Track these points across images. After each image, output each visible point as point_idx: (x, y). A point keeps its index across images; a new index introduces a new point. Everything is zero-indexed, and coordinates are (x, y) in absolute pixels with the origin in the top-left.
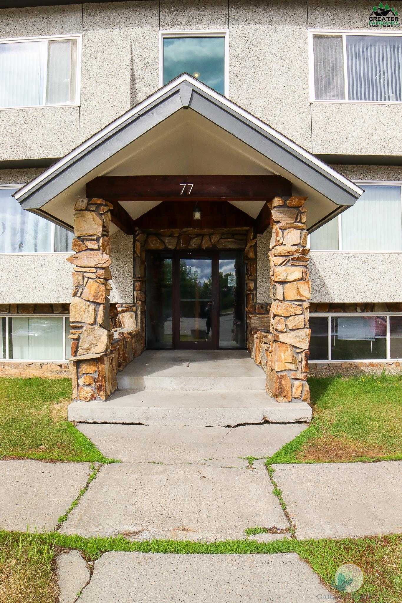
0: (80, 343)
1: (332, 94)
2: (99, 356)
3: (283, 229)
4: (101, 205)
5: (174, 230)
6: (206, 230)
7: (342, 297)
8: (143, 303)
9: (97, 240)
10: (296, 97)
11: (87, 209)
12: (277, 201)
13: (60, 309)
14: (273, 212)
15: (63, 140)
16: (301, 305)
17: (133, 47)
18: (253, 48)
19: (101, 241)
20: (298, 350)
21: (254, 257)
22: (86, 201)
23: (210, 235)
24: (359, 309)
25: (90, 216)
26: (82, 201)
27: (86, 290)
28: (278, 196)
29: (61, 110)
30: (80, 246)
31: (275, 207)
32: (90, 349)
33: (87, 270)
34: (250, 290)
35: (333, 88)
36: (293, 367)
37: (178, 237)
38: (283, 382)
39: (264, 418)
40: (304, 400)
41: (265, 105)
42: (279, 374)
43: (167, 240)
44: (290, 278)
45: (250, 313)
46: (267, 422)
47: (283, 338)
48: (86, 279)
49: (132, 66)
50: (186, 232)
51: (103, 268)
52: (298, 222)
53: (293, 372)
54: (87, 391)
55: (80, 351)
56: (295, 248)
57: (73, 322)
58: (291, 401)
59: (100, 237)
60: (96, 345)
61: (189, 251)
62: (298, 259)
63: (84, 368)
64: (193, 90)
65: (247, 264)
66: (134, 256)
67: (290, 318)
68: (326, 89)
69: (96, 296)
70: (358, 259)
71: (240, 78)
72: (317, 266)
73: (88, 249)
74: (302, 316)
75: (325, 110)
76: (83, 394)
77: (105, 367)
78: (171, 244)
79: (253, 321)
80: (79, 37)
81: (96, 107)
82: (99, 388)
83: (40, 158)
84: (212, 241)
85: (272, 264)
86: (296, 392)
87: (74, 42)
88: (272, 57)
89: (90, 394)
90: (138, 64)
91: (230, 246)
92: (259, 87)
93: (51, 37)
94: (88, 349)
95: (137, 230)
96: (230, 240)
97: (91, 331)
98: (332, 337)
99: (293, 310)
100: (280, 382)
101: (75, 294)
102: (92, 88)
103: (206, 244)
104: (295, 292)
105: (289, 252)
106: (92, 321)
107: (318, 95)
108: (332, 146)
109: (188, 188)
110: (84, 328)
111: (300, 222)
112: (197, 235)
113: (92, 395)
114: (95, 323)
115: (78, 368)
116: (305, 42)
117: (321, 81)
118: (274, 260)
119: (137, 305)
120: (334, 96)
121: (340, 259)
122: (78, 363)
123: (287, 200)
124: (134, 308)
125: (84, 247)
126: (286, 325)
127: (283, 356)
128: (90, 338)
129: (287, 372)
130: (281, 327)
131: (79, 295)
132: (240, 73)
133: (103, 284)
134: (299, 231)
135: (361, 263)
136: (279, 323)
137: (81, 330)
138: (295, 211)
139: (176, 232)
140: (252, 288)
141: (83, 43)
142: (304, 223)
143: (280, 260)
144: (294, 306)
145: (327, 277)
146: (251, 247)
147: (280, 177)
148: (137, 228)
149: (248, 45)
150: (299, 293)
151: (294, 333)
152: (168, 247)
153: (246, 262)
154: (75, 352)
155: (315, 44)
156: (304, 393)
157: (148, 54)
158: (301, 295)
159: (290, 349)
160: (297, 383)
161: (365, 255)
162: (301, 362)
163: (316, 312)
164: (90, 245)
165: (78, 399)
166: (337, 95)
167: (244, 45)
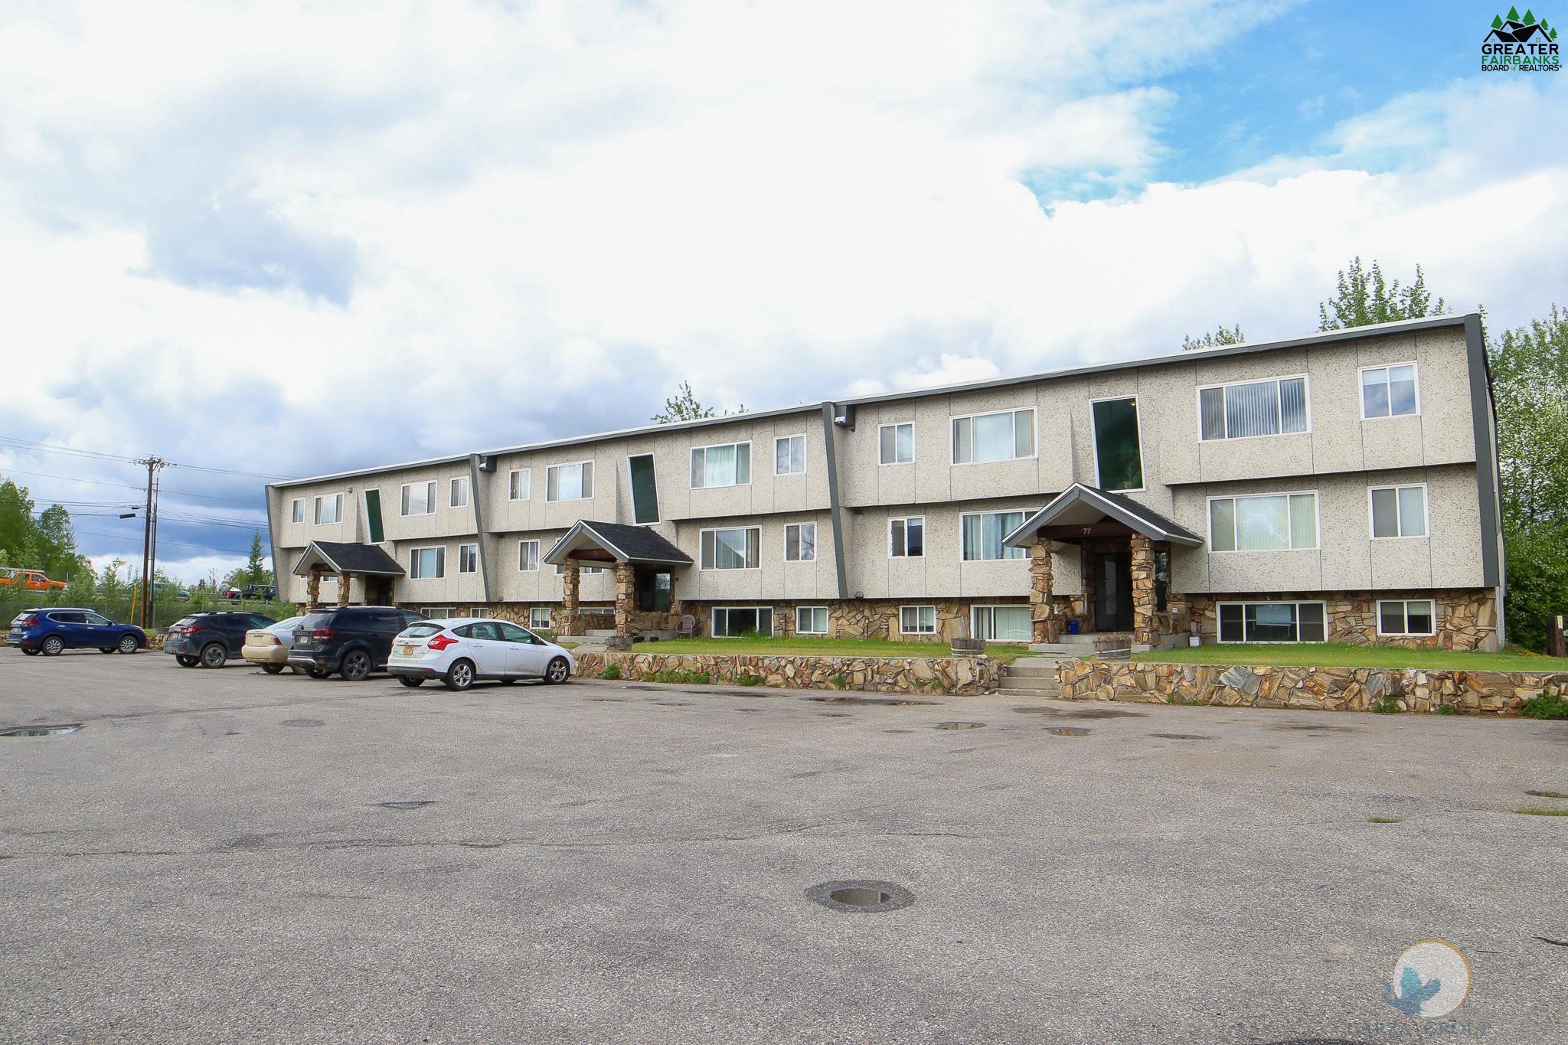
0: (1035, 613)
1: (1216, 434)
2: (1048, 619)
3: (1136, 552)
8: (1089, 594)
10: (1188, 440)
15: (1028, 483)
17: (1072, 412)
18: (1157, 404)
19: (1045, 560)
24: (1268, 599)
25: (1039, 547)
29: (1026, 461)
32: (1041, 616)
35: (1217, 430)
36: (1144, 625)
41: (1166, 448)
49: (1072, 425)
51: (1046, 574)
52: (1144, 547)
60: (1045, 613)
63: (1038, 625)
66: (1082, 560)
68: (1211, 431)
69: (1043, 588)
70: (1251, 557)
72: (1218, 564)
73: (1039, 564)
75: (1210, 448)
77: (1050, 626)
80: (1035, 408)
81: (1049, 458)
87: (1032, 412)
88: (1170, 411)
90: (1076, 423)
92: (1162, 434)
93: (1016, 409)
98: (1246, 622)
101: (1033, 588)
102: (1046, 444)
107: (1204, 438)
108: (1216, 475)
109: (1087, 531)
113: (1044, 640)
114: (1042, 603)
115: (1034, 626)
116: (1194, 396)
117: (1207, 426)
119: (1086, 596)
120: (1217, 436)
121: (1236, 557)
122: (1035, 623)
124: (1082, 599)
125: (1036, 563)
126: (1139, 602)
127: (1138, 619)
132: (1149, 424)
135: (1254, 560)
138: (1143, 541)
141: (1038, 412)
145: (1226, 572)
149: (1153, 403)
154: (1033, 619)
155: (1202, 396)
157: (1083, 416)
159: (1141, 615)
161: (1257, 554)
163: (1231, 600)
165: (1033, 642)
166: (1219, 435)
167: (1150, 403)
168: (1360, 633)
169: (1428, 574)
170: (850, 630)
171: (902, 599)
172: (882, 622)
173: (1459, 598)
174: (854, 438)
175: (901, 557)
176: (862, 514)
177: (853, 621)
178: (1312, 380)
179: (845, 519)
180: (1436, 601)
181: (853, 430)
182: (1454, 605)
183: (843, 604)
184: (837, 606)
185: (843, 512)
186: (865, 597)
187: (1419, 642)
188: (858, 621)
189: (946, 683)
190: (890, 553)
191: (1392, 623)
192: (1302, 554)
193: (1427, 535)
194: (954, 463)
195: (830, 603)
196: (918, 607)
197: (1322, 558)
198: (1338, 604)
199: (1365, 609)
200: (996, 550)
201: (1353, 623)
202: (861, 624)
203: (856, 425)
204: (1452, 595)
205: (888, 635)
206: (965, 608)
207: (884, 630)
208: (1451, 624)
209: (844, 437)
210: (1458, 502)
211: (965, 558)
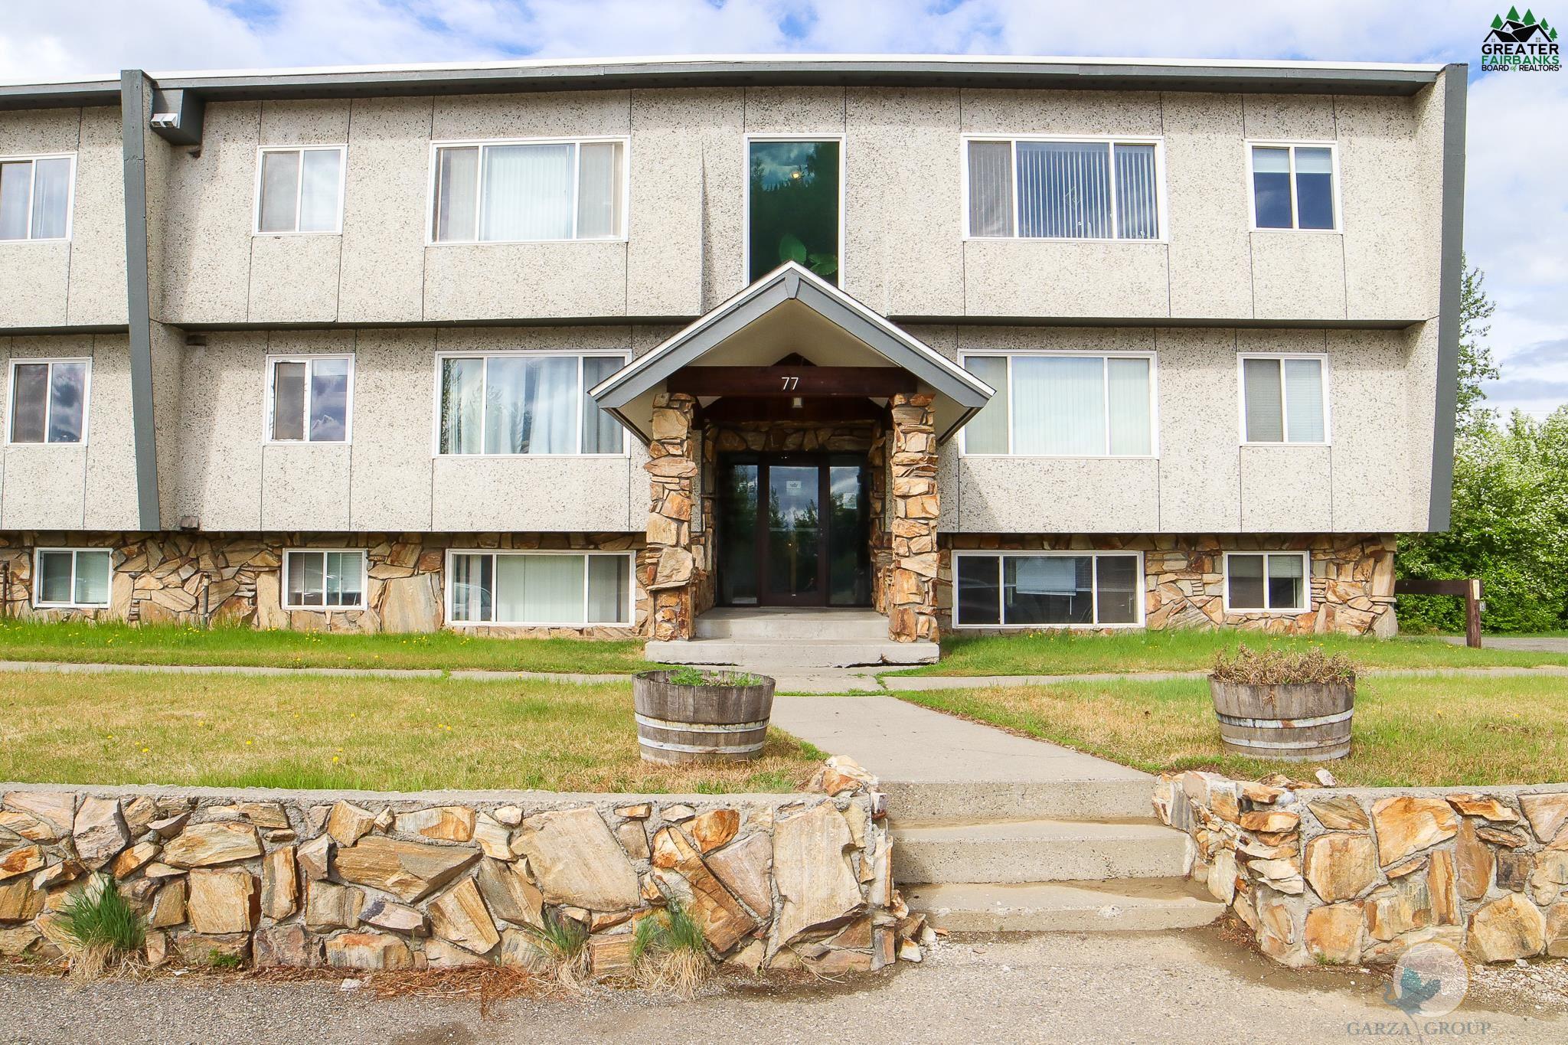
0: (659, 570)
1: (995, 228)
2: (684, 583)
3: (905, 433)
4: (686, 401)
5: (761, 423)
6: (809, 424)
7: (1013, 524)
8: (714, 532)
9: (681, 444)
10: (943, 233)
11: (668, 407)
12: (899, 399)
13: (582, 542)
14: (893, 412)
15: (603, 292)
16: (927, 524)
17: (706, 156)
18: (881, 159)
19: (685, 444)
20: (924, 579)
21: (881, 464)
22: (667, 396)
23: (816, 429)
24: (1046, 546)
25: (672, 414)
26: (662, 397)
27: (667, 504)
28: (900, 392)
29: (600, 247)
30: (659, 451)
31: (896, 406)
32: (671, 576)
33: (669, 480)
34: (876, 513)
35: (998, 219)
36: (918, 599)
37: (767, 433)
38: (906, 617)
39: (882, 658)
40: (933, 640)
41: (897, 244)
42: (901, 608)
43: (750, 437)
44: (914, 492)
45: (876, 547)
46: (885, 663)
47: (905, 563)
48: (667, 491)
49: (704, 183)
50: (779, 425)
51: (688, 478)
52: (924, 425)
53: (918, 606)
54: (667, 628)
55: (659, 578)
56: (920, 455)
57: (650, 544)
58: (914, 641)
59: (684, 440)
60: (678, 571)
61: (784, 453)
62: (923, 469)
63: (664, 599)
64: (800, 279)
65: (872, 474)
66: (702, 461)
67: (914, 539)
68: (986, 221)
69: (679, 512)
70: (1037, 468)
71: (861, 202)
72: (976, 477)
73: (670, 455)
74: (929, 537)
75: (984, 252)
76: (662, 632)
77: (687, 599)
78: (756, 442)
79: (879, 559)
80: (625, 139)
81: (652, 244)
82: (682, 625)
83: (567, 316)
84: (820, 439)
85: (894, 475)
86: (922, 629)
87: (619, 146)
88: (907, 174)
89: (670, 632)
90: (713, 179)
91: (849, 447)
92: (888, 218)
93: (585, 137)
94: (669, 576)
95: (707, 424)
96: (847, 437)
97: (674, 554)
98: (1005, 589)
99: (917, 530)
100: (903, 617)
101: (653, 510)
102: (644, 216)
103: (810, 443)
104: (920, 507)
105: (913, 460)
106: (674, 543)
107: (975, 230)
108: (994, 305)
109: (791, 382)
110: (665, 550)
111: (926, 424)
112: (797, 430)
113: (673, 633)
114: (677, 544)
115: (655, 600)
116: (956, 152)
117: (980, 209)
118: (897, 470)
119: (707, 534)
120: (998, 231)
121: (1011, 467)
122: (655, 594)
123: (911, 398)
124: (703, 540)
125: (664, 452)
126: (909, 548)
127: (905, 586)
128: (672, 562)
129: (911, 606)
130: (903, 551)
131: (658, 510)
132: (861, 196)
133: (687, 497)
134: (925, 435)
135: (1043, 473)
136: (900, 545)
137: (660, 553)
138: (921, 411)
139: (765, 426)
140: (879, 509)
141: (632, 148)
142: (931, 426)
143: (903, 470)
144: (918, 525)
145: (991, 495)
146: (877, 448)
147: (903, 370)
148: (707, 420)
149: (874, 155)
150: (924, 510)
151: (917, 557)
152: (753, 448)
153: (871, 471)
154: (652, 580)
155: (971, 153)
156: (932, 630)
157: (727, 166)
158: (927, 512)
159: (914, 576)
160: (922, 618)
161: (1049, 462)
162: (928, 593)
163: (979, 548)
164: (672, 450)
165: (655, 638)
166: (1004, 229)
167: (868, 155)
168: (1200, 608)
169: (1327, 507)
170: (162, 599)
171: (291, 535)
172: (240, 583)
173: (1348, 549)
174: (193, 172)
175: (294, 442)
176: (205, 345)
177: (174, 579)
178: (1169, 150)
179: (164, 353)
180: (1311, 554)
181: (196, 155)
182: (1342, 562)
183: (149, 544)
184: (135, 548)
185: (158, 333)
186: (204, 528)
187: (1287, 622)
188: (185, 581)
189: (713, 922)
190: (267, 433)
191: (1244, 590)
192: (1128, 465)
193: (1328, 442)
194: (434, 238)
195: (119, 540)
196: (325, 552)
197: (1161, 473)
198: (1166, 557)
199: (1207, 566)
200: (513, 433)
201: (1188, 591)
202: (191, 586)
203: (204, 142)
204: (1337, 544)
205: (255, 611)
206: (435, 556)
207: (245, 601)
208: (1334, 592)
209: (173, 166)
210: (1371, 390)
211: (443, 450)
